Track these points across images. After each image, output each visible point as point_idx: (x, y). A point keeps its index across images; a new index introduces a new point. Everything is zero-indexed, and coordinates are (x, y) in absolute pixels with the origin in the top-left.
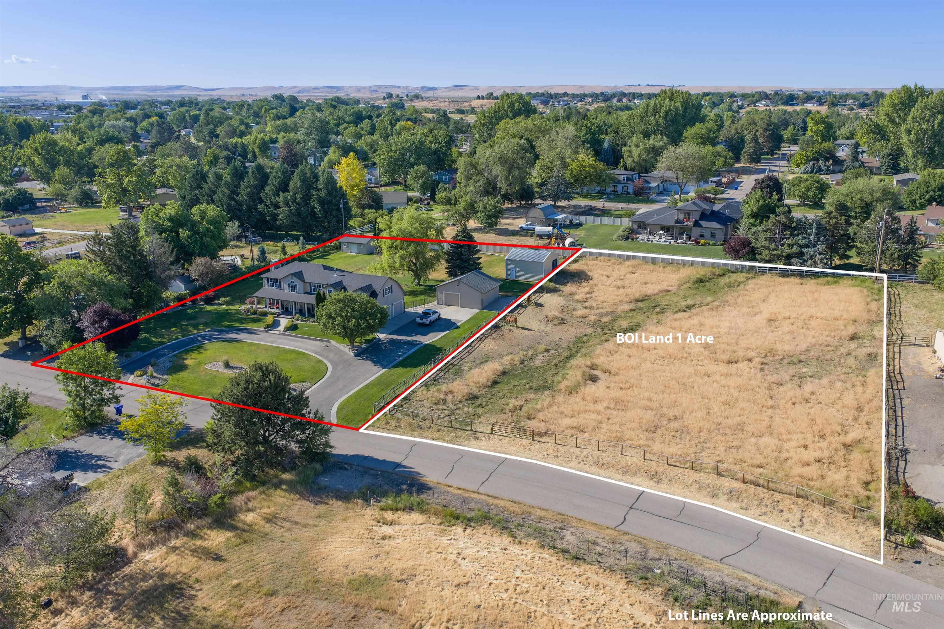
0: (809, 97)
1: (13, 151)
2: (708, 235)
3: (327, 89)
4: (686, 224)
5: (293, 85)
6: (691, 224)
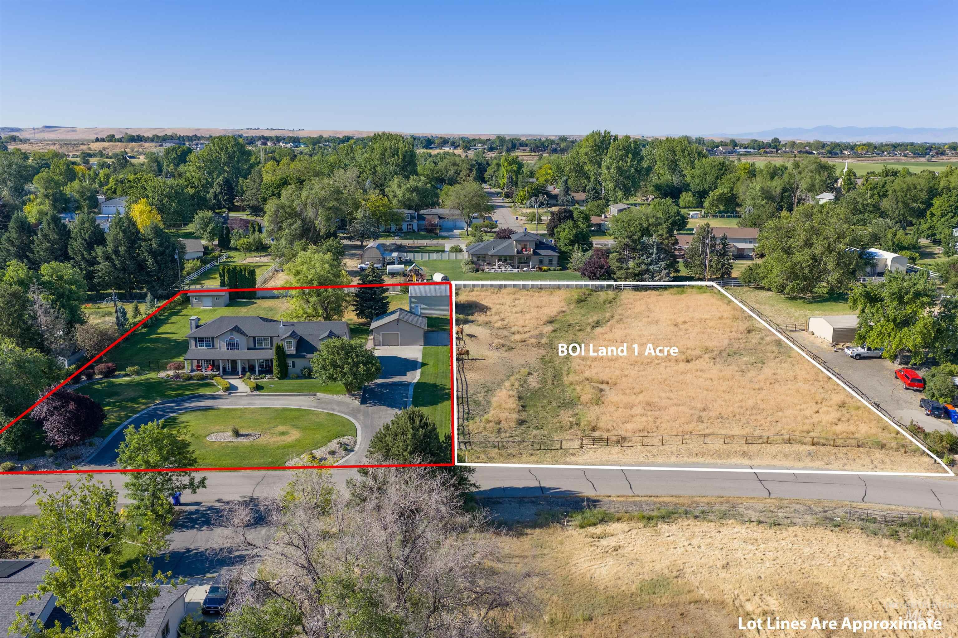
0: (445, 142)
2: (546, 261)
4: (525, 253)
6: (531, 253)
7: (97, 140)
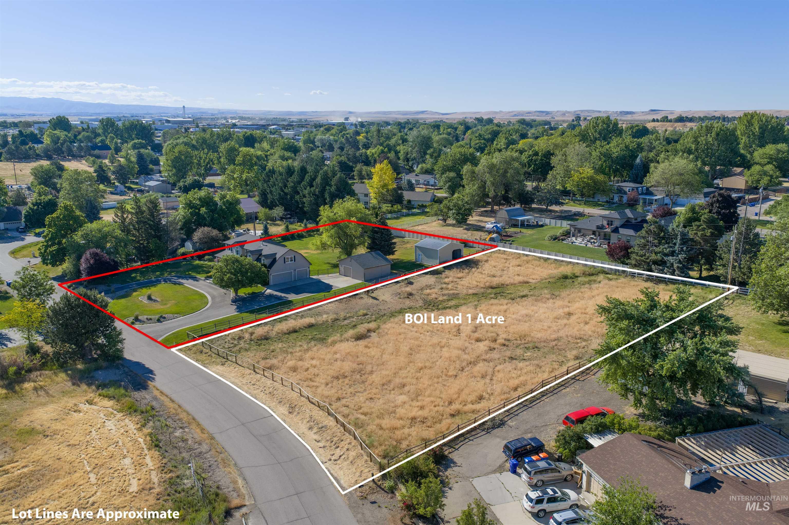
1: (207, 153)
3: (537, 114)
5: (511, 110)
7: (654, 120)
